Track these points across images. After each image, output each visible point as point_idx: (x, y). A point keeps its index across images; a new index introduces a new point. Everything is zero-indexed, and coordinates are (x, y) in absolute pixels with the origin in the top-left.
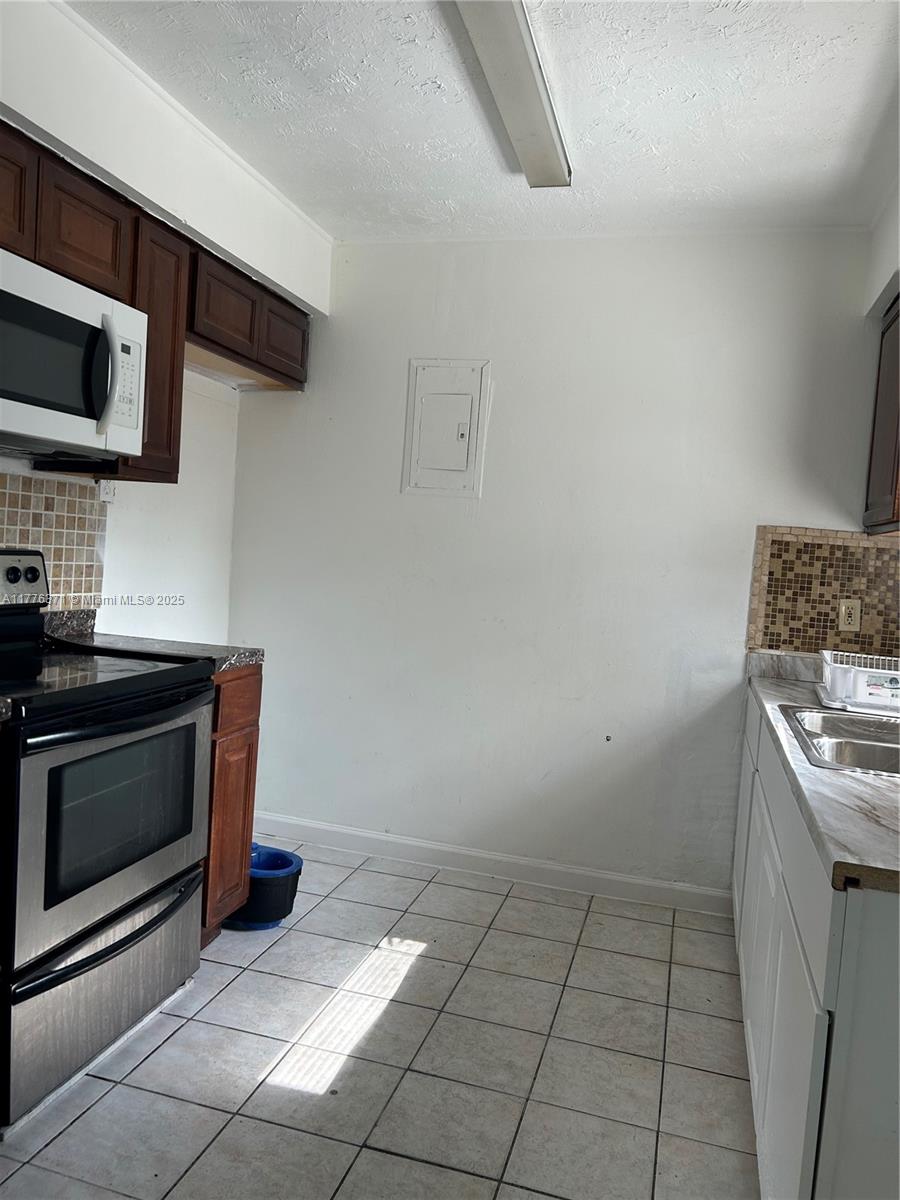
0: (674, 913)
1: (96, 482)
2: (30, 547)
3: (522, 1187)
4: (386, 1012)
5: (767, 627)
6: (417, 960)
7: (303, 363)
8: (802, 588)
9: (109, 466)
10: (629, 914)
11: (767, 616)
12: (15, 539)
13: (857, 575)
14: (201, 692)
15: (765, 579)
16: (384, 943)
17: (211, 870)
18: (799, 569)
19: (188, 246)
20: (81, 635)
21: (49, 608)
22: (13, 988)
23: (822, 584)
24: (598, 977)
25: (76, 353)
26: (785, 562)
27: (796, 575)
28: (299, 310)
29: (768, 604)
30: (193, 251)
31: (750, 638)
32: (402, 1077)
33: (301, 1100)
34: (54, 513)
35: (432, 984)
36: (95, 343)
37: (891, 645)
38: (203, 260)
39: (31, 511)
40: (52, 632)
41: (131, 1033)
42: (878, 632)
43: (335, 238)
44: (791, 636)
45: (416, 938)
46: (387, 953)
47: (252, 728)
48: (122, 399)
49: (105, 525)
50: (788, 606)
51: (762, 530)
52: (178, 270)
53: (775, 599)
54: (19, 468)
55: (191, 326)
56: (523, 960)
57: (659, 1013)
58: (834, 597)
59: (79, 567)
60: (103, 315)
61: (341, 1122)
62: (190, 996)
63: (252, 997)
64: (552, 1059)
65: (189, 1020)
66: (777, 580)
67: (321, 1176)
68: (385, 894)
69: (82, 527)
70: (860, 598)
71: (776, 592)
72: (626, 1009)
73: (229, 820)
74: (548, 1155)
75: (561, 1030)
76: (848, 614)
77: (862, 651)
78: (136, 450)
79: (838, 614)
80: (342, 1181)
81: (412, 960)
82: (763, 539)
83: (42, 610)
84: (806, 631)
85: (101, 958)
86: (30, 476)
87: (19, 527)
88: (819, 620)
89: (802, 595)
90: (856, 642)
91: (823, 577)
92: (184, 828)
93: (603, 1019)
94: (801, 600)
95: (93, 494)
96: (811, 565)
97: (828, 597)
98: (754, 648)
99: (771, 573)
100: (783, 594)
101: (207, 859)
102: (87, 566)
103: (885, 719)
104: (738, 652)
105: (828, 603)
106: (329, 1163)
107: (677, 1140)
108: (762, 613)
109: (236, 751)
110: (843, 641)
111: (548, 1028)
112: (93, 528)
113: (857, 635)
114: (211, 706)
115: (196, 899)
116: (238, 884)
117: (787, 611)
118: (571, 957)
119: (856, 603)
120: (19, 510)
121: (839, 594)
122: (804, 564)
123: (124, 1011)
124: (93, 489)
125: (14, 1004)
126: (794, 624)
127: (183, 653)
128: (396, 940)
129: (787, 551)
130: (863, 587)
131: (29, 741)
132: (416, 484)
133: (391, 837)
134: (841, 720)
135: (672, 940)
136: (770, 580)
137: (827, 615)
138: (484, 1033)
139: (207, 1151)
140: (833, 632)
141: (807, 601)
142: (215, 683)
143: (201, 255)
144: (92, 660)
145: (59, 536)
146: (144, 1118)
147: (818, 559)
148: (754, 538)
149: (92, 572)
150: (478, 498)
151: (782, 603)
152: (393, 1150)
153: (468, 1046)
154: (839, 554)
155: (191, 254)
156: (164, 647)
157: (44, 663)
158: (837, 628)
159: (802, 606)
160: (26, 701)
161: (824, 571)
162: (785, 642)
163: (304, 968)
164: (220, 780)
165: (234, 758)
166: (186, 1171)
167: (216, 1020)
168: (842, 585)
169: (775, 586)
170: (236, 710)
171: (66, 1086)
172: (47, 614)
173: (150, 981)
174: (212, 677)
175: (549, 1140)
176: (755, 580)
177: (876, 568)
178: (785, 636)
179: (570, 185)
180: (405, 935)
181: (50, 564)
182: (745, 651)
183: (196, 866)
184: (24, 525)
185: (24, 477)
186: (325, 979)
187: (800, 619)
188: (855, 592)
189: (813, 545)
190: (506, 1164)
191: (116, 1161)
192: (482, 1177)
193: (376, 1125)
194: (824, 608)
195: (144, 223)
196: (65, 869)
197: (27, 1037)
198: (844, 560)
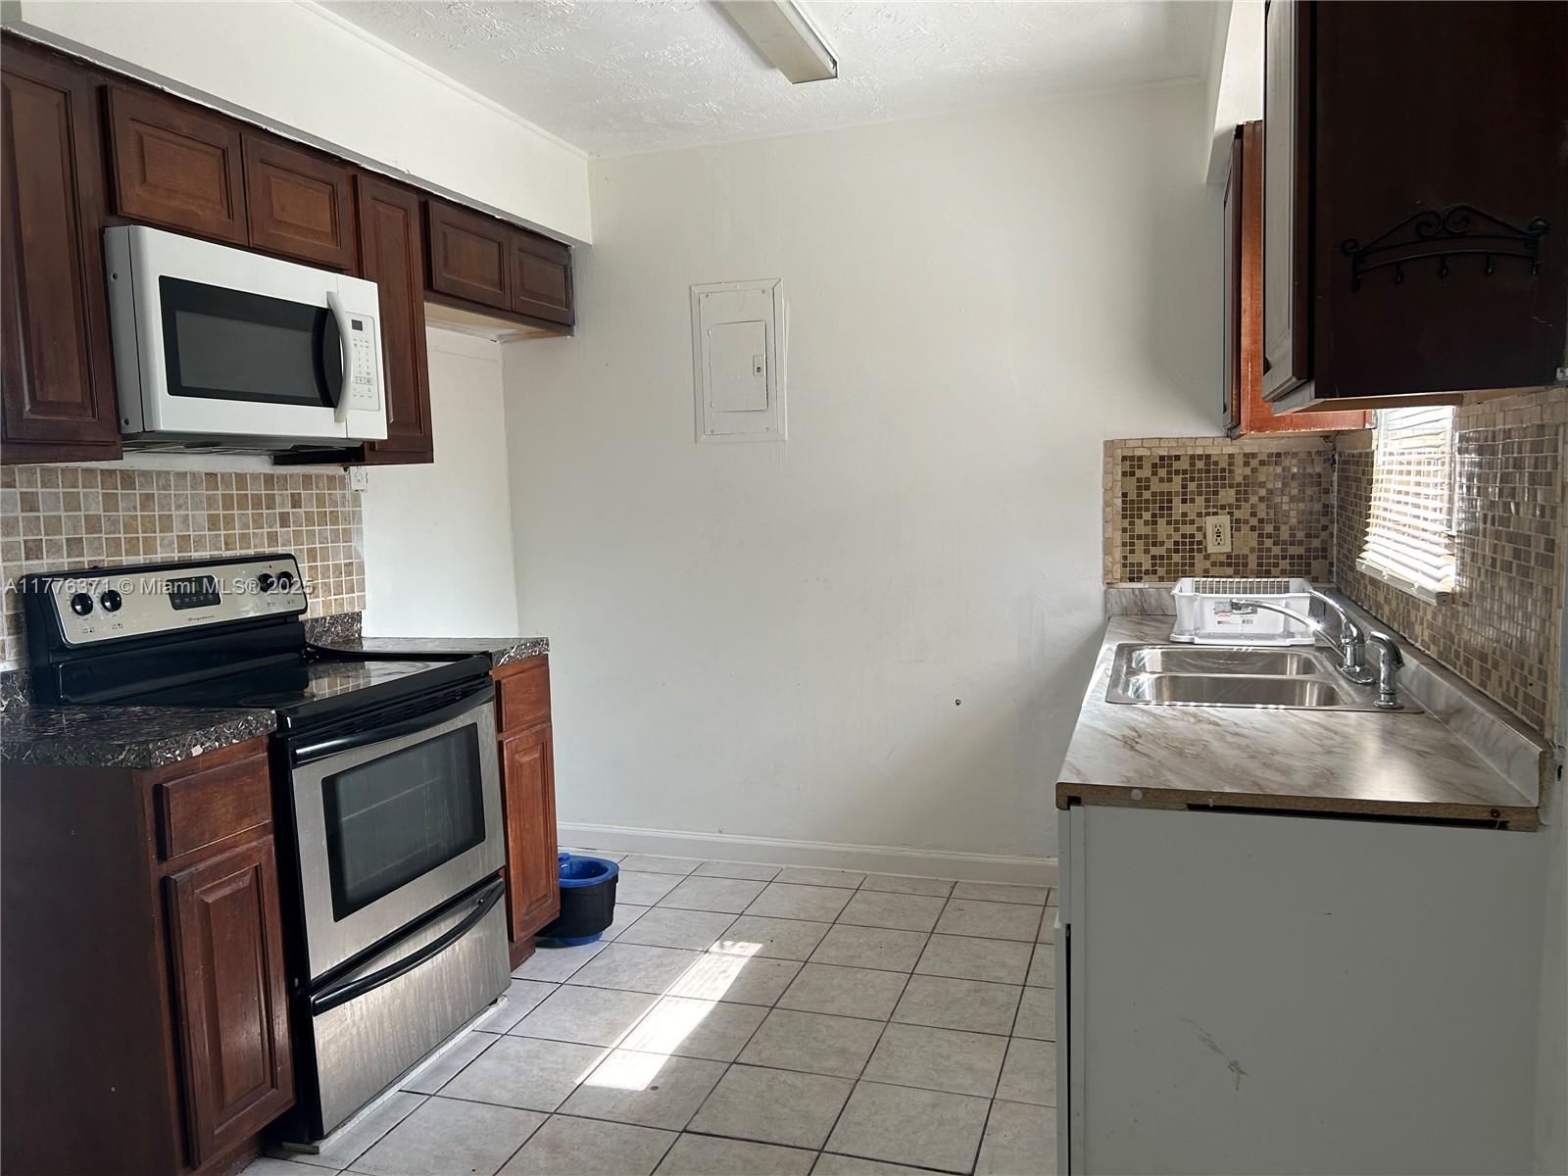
0: (1049, 892)
1: (345, 470)
2: (280, 550)
3: (843, 1155)
4: (713, 1013)
5: (1125, 558)
6: (750, 961)
7: (569, 303)
8: (1162, 508)
9: (354, 454)
10: (996, 898)
11: (1124, 544)
12: (263, 544)
13: (1224, 486)
14: (478, 690)
15: (1119, 502)
16: (715, 947)
17: (512, 880)
18: (1155, 486)
19: (415, 196)
20: (348, 641)
21: (308, 615)
22: (312, 999)
23: (1184, 501)
24: (951, 962)
25: (304, 339)
26: (1139, 480)
27: (1154, 494)
28: (556, 241)
29: (1124, 530)
30: (423, 199)
31: (1107, 572)
32: (727, 1070)
33: (620, 1096)
34: (302, 510)
35: (764, 983)
36: (322, 324)
37: (1269, 565)
38: (433, 205)
39: (277, 511)
40: (315, 641)
41: (443, 1050)
42: (1252, 550)
43: (590, 154)
44: (1154, 565)
45: (749, 939)
46: (717, 957)
47: (544, 725)
48: (359, 380)
49: (361, 517)
50: (1147, 530)
51: (1110, 446)
52: (407, 226)
53: (1132, 523)
54: (258, 465)
55: (429, 284)
56: (869, 952)
57: (1013, 993)
58: (1199, 515)
59: (337, 567)
60: (328, 293)
61: (662, 1113)
62: (505, 1013)
63: (570, 1010)
64: (889, 1042)
65: (503, 1035)
66: (1132, 502)
67: (640, 1160)
68: (719, 898)
69: (335, 522)
70: (1229, 513)
71: (1132, 516)
72: (976, 991)
73: (527, 826)
74: (873, 1126)
75: (903, 1016)
76: (1217, 533)
77: (1237, 573)
78: (380, 433)
79: (1205, 534)
80: (660, 1163)
81: (744, 961)
82: (1112, 456)
83: (301, 617)
84: (1170, 558)
85: (399, 970)
86: (272, 472)
87: (266, 530)
88: (1184, 543)
89: (1162, 516)
90: (1229, 565)
91: (1184, 494)
92: (477, 835)
93: (950, 1002)
94: (1162, 522)
95: (343, 483)
96: (1170, 480)
97: (1192, 516)
98: (1113, 583)
99: (1125, 495)
100: (1140, 517)
101: (507, 868)
102: (345, 565)
103: (1235, 648)
104: (1095, 588)
105: (1192, 522)
106: (648, 1147)
107: (1012, 1105)
108: (1118, 542)
109: (527, 751)
110: (1214, 564)
111: (889, 1015)
112: (346, 521)
113: (1229, 556)
114: (491, 704)
115: (499, 910)
116: (546, 895)
117: (1147, 537)
118: (923, 946)
119: (1224, 520)
120: (264, 511)
121: (1204, 511)
122: (1161, 480)
123: (432, 1027)
124: (342, 478)
125: (315, 1015)
126: (1155, 551)
127: (457, 649)
128: (728, 943)
129: (1140, 467)
130: (1232, 500)
131: (298, 751)
132: (712, 431)
133: (727, 838)
134: (1187, 654)
135: (1042, 920)
136: (1124, 502)
137: (1192, 536)
138: (818, 1024)
139: (525, 1147)
140: (1201, 555)
141: (1169, 523)
142: (494, 680)
143: (432, 203)
144: (363, 667)
145: (311, 534)
146: (460, 1124)
147: (1177, 472)
148: (1102, 456)
149: (353, 569)
150: (785, 441)
151: (1141, 528)
152: (713, 1132)
153: (799, 1038)
154: (1200, 465)
155: (420, 202)
156: (437, 646)
157: (311, 675)
158: (1206, 551)
159: (1163, 529)
160: (294, 711)
161: (1184, 487)
162: (1147, 572)
163: (626, 979)
164: (512, 783)
165: (526, 759)
166: (504, 1165)
167: (533, 1033)
168: (1207, 500)
169: (1130, 509)
170: (521, 706)
171: (379, 1101)
172: (307, 621)
173: (457, 997)
174: (491, 673)
175: (876, 1113)
176: (1106, 504)
177: (1245, 477)
178: (1147, 565)
179: (836, 77)
180: (738, 937)
181: (304, 566)
182: (1103, 588)
183: (494, 876)
184: (271, 527)
185: (265, 475)
186: (647, 986)
187: (1162, 544)
188: (1223, 507)
189: (1170, 457)
190: (829, 1136)
191: (432, 1161)
192: (803, 1148)
193: (697, 1113)
194: (1188, 529)
195: (362, 180)
196: (351, 884)
197: (333, 1048)
198: (1208, 471)
